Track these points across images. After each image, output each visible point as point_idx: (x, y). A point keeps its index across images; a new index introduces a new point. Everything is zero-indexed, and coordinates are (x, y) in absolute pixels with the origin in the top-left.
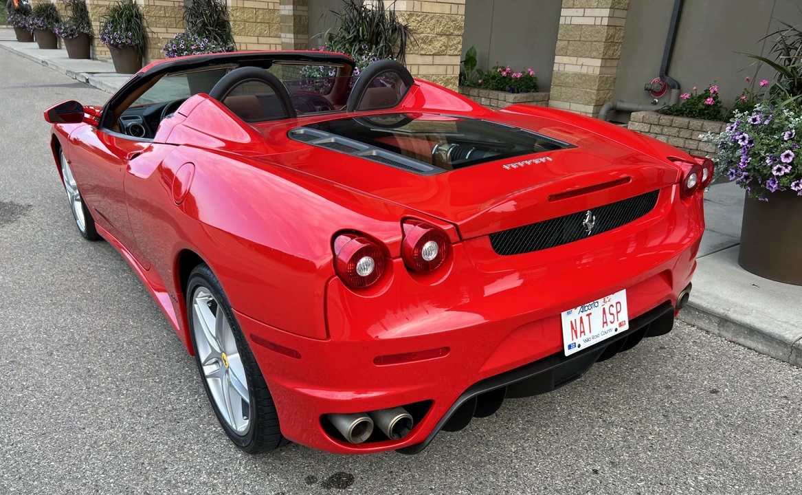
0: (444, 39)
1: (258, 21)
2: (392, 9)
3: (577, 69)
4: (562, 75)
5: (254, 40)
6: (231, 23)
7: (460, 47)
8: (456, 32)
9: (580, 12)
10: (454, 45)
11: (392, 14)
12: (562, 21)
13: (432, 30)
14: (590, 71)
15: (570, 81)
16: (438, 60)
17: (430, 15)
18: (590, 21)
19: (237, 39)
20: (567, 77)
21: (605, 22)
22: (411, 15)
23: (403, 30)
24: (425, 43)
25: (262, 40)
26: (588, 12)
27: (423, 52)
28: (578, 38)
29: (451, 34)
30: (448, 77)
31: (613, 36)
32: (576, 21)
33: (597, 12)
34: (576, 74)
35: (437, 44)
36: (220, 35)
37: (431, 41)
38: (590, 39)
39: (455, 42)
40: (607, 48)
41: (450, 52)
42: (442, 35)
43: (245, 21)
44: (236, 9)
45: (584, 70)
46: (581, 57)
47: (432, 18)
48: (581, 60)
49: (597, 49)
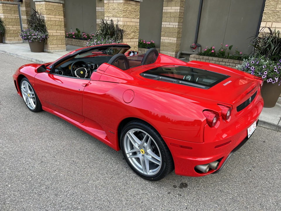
0: (133, 33)
1: (56, 25)
2: (117, 24)
3: (169, 41)
4: (164, 43)
5: (55, 31)
6: (46, 26)
7: (138, 36)
8: (137, 31)
9: (168, 23)
10: (136, 35)
11: (117, 26)
12: (162, 26)
13: (130, 31)
14: (173, 42)
15: (167, 45)
16: (132, 40)
17: (130, 26)
18: (172, 26)
19: (49, 31)
20: (166, 44)
21: (177, 27)
22: (124, 26)
23: (122, 31)
24: (128, 35)
25: (58, 31)
26: (171, 23)
27: (128, 38)
28: (168, 32)
29: (136, 32)
30: (135, 45)
31: (179, 31)
32: (167, 26)
33: (174, 24)
34: (168, 43)
35: (132, 35)
36: (42, 30)
37: (130, 34)
38: (172, 32)
39: (137, 34)
40: (178, 35)
41: (136, 38)
42: (133, 32)
43: (52, 25)
44: (48, 21)
45: (171, 41)
46: (170, 37)
47: (130, 27)
48: (170, 38)
49: (175, 35)
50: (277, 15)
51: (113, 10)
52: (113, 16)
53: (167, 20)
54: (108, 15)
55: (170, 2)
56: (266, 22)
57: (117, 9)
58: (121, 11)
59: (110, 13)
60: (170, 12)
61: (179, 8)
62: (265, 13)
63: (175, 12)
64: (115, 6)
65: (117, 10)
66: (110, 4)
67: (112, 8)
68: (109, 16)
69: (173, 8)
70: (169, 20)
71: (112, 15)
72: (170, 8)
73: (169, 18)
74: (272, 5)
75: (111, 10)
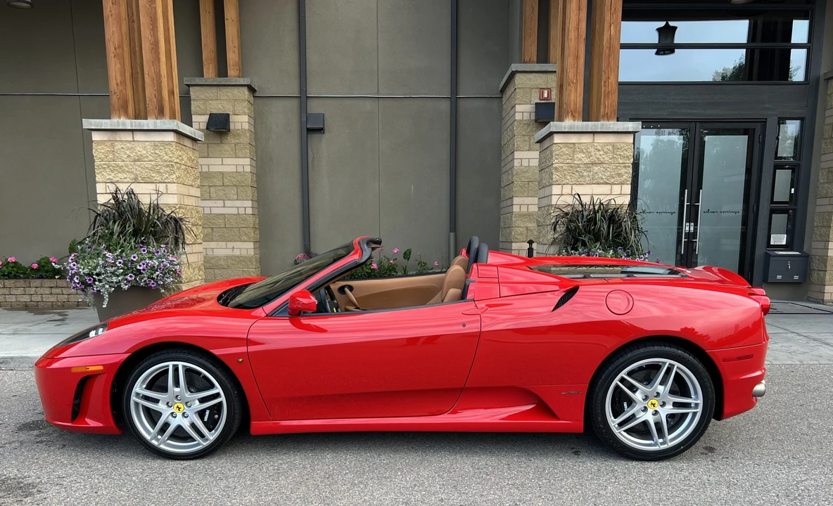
0: (195, 229)
2: (155, 202)
3: (229, 252)
4: (213, 258)
8: (200, 222)
9: (220, 203)
10: (199, 234)
11: (156, 207)
14: (244, 253)
15: (223, 263)
16: (194, 248)
17: (188, 208)
18: (234, 211)
20: (219, 260)
21: (249, 211)
22: (180, 208)
23: (180, 221)
26: (228, 203)
28: (223, 226)
29: (198, 225)
31: (255, 222)
32: (215, 211)
33: (238, 203)
34: (228, 257)
38: (236, 225)
39: (200, 232)
40: (255, 233)
41: (198, 241)
45: (237, 252)
46: (230, 241)
47: (189, 210)
48: (230, 245)
49: (246, 234)
50: (577, 171)
51: (135, 161)
52: (136, 179)
53: (213, 195)
54: (111, 177)
55: (215, 146)
56: (560, 186)
57: (151, 158)
58: (168, 166)
59: (123, 171)
60: (222, 173)
61: (247, 161)
62: (556, 169)
63: (237, 172)
64: (145, 152)
65: (153, 163)
66: (118, 146)
67: (129, 156)
68: (115, 180)
69: (227, 161)
70: (221, 193)
71: (133, 176)
72: (218, 161)
73: (220, 188)
74: (566, 154)
75: (123, 161)
